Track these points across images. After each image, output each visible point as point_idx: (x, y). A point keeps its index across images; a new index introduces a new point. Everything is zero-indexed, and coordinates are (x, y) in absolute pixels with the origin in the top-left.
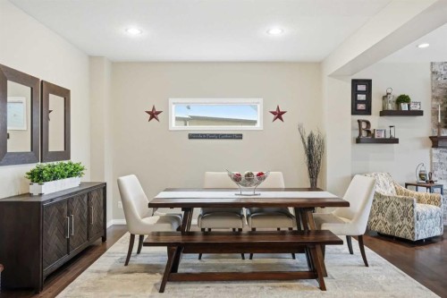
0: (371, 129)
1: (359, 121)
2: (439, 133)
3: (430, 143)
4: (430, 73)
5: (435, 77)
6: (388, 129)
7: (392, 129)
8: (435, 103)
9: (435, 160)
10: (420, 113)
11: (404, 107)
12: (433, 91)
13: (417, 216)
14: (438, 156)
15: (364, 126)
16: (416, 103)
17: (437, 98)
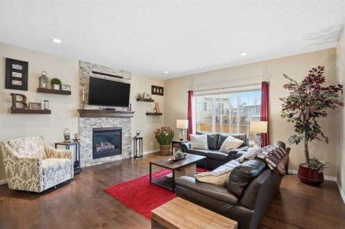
0: (27, 102)
1: (12, 95)
2: (83, 107)
3: (79, 114)
4: (78, 67)
5: (81, 71)
6: (43, 104)
7: (46, 103)
8: (81, 87)
9: (82, 125)
10: (68, 93)
11: (57, 87)
12: (80, 79)
13: (43, 172)
14: (84, 122)
15: (19, 99)
16: (66, 86)
17: (83, 85)
